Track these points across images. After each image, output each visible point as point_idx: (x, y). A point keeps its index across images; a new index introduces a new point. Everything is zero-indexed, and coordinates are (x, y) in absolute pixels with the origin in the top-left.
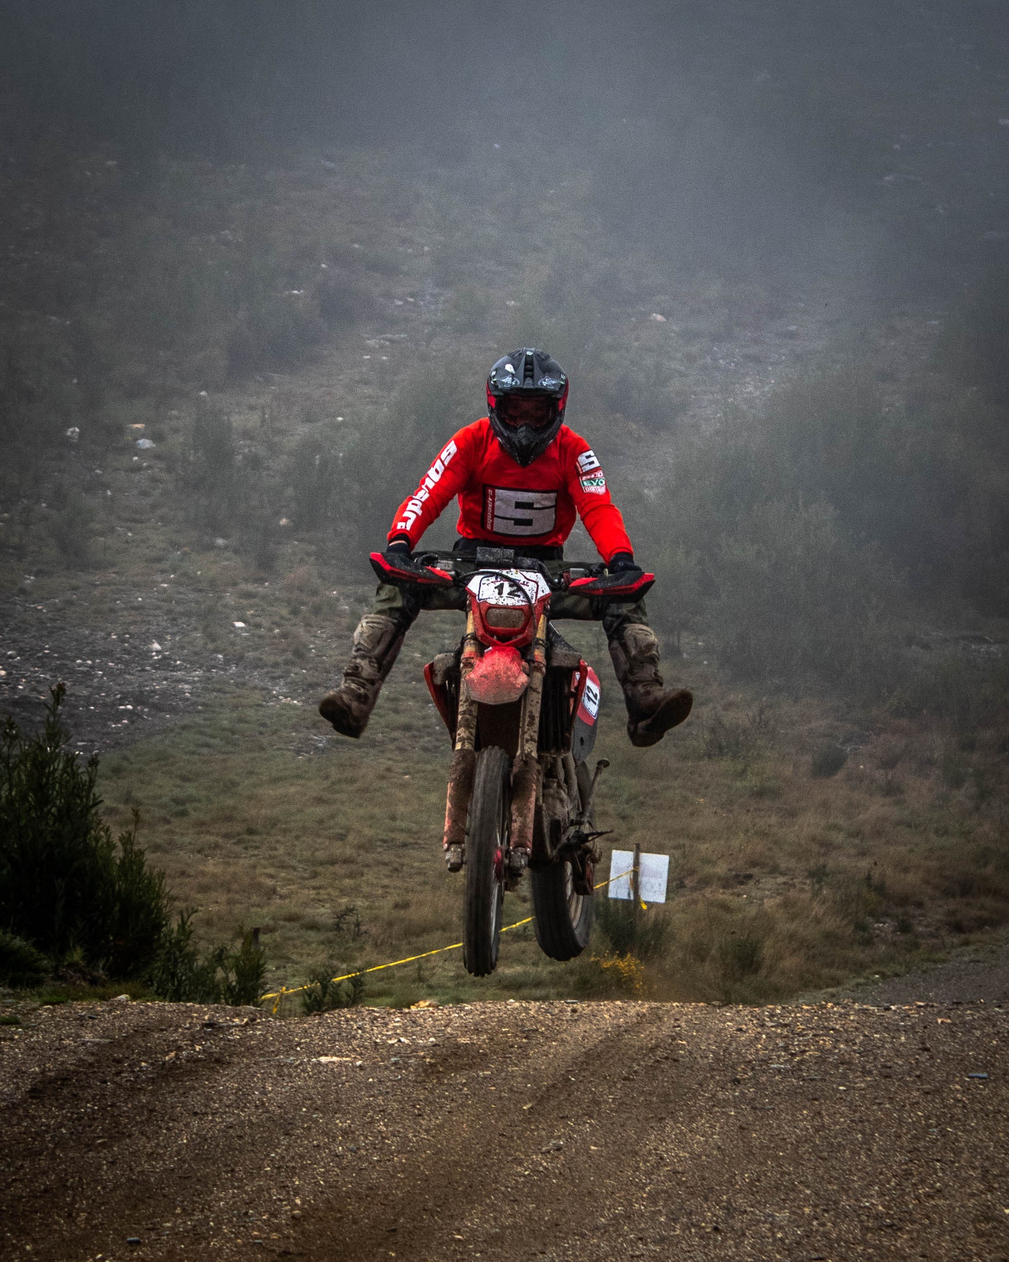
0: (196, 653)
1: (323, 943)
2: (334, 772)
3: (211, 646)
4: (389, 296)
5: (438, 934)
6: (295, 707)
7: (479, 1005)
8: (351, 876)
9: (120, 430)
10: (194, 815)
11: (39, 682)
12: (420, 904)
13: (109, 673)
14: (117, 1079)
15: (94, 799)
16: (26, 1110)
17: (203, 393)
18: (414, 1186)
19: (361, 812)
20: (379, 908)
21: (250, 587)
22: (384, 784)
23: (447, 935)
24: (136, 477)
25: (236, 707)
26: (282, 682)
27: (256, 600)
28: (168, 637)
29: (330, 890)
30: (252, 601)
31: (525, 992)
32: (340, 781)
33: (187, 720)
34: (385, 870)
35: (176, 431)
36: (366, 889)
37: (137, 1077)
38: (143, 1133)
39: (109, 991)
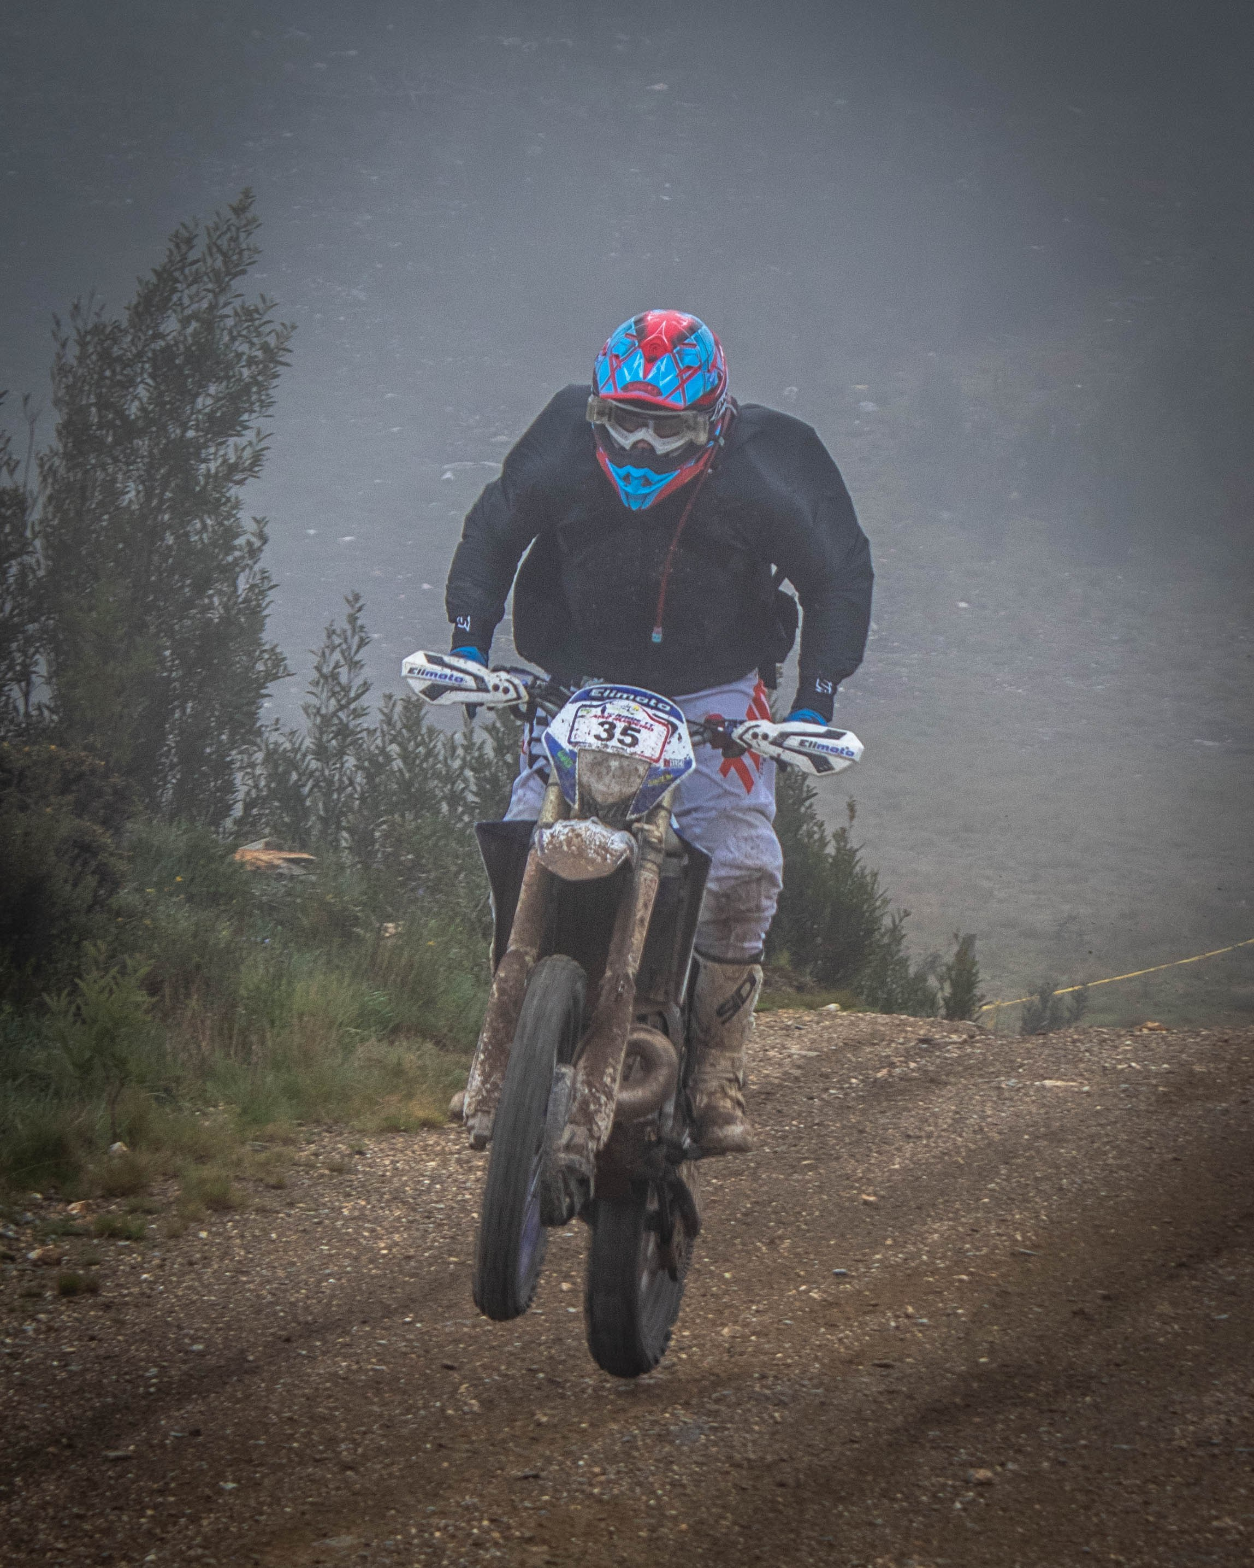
1: (1041, 952)
14: (825, 1096)
15: (808, 791)
20: (1104, 917)
29: (1051, 895)
37: (846, 1094)
38: (852, 1156)
39: (817, 999)
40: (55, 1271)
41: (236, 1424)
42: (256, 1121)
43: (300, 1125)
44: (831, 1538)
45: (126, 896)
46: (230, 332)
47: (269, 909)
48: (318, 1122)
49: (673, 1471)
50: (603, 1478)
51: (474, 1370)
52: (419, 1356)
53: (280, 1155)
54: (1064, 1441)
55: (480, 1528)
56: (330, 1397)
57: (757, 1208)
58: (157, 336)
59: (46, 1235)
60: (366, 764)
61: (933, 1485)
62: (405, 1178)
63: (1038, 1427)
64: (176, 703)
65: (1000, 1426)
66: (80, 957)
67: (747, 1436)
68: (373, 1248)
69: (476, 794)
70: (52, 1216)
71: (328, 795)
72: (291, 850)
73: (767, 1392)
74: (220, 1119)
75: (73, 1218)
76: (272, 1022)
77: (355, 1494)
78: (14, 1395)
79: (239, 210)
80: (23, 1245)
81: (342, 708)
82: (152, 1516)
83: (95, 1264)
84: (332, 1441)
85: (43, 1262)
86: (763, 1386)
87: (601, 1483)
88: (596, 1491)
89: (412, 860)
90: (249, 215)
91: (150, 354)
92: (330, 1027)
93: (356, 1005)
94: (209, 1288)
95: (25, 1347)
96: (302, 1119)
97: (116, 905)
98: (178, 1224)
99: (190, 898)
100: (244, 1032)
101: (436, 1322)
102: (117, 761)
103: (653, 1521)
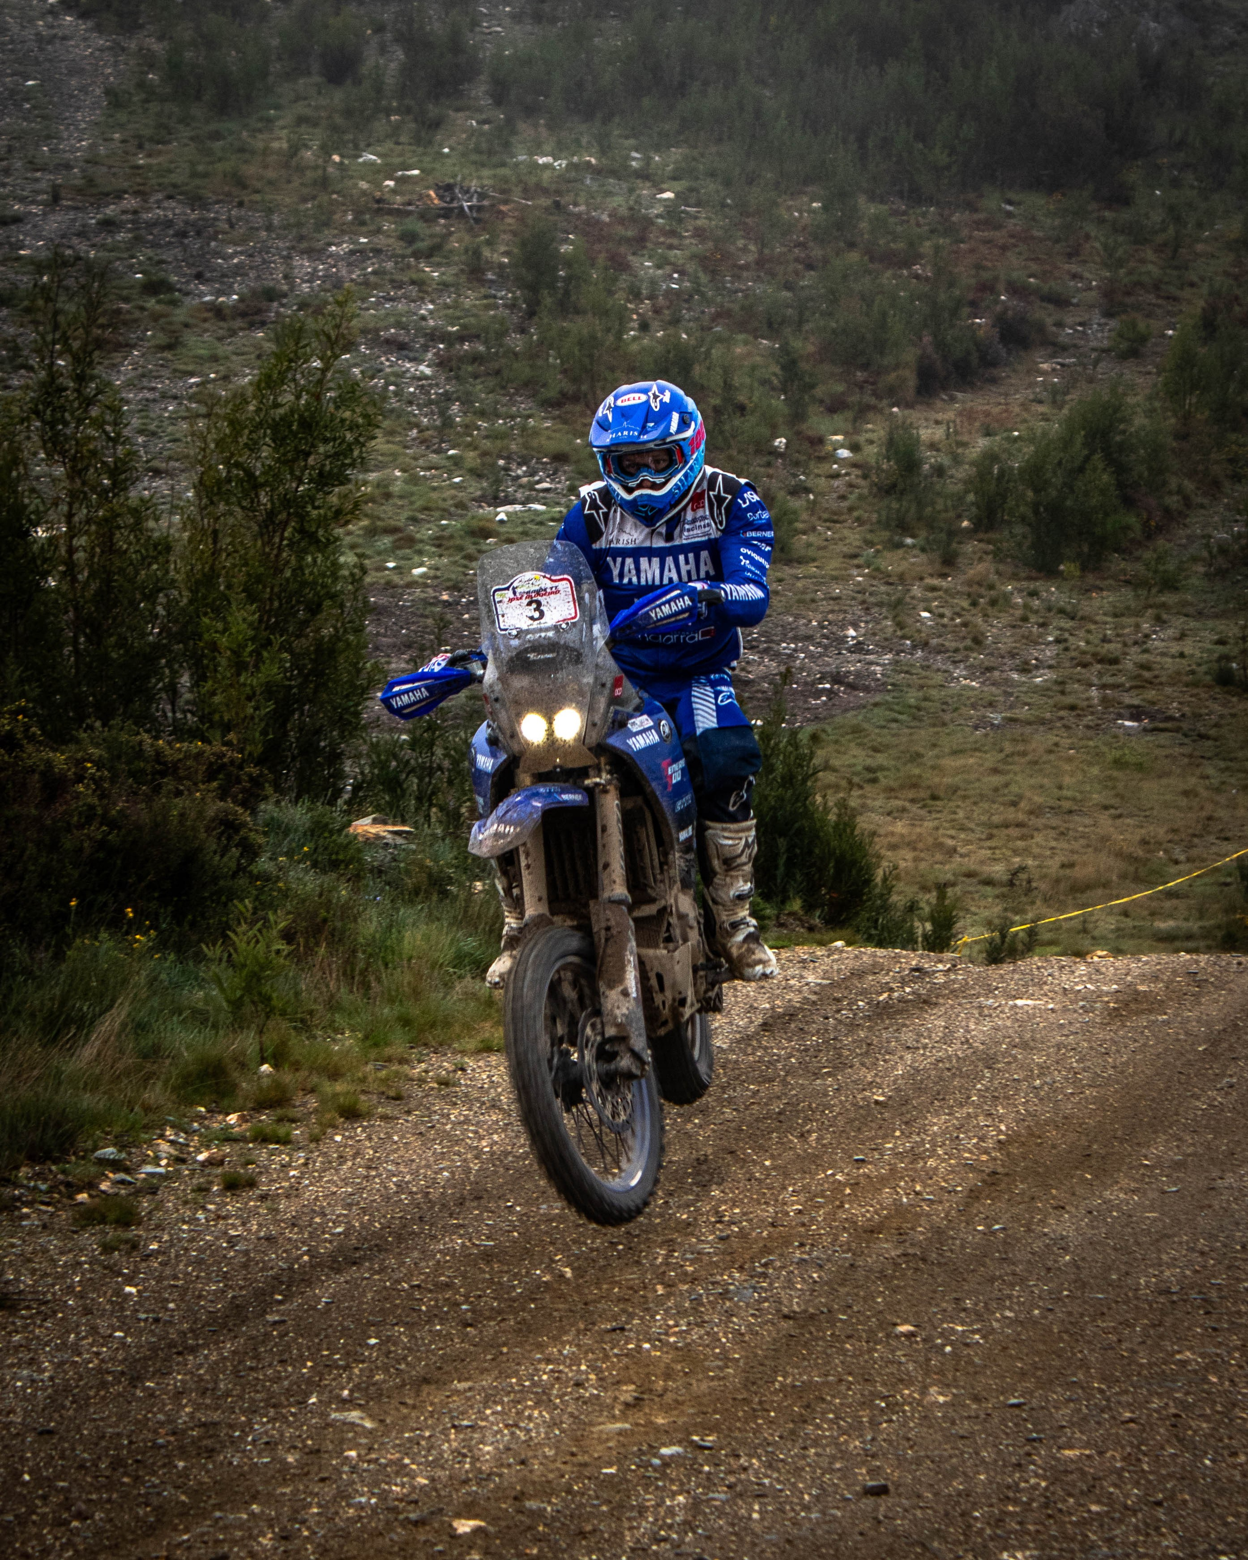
0: (886, 639)
1: (997, 897)
2: (1008, 748)
3: (899, 633)
4: (1060, 325)
5: (1100, 892)
6: (973, 689)
7: (1154, 957)
8: (1023, 838)
9: (821, 441)
10: (884, 782)
11: (748, 663)
12: (1084, 864)
13: (811, 656)
14: (838, 1016)
16: (759, 1042)
17: (895, 409)
18: (1104, 1117)
19: (1032, 781)
20: (1048, 867)
21: (936, 582)
22: (1052, 757)
23: (1108, 891)
24: (836, 483)
25: (922, 687)
26: (962, 666)
27: (940, 593)
28: (862, 625)
29: (1004, 851)
30: (935, 594)
31: (1178, 944)
32: (1013, 754)
33: (878, 698)
34: (1053, 834)
35: (871, 442)
36: (1036, 850)
37: (855, 1014)
38: (863, 1064)
39: (826, 938)
40: (219, 1170)
41: (374, 1291)
42: (376, 1045)
43: (412, 1048)
45: (263, 863)
46: (335, 402)
47: (379, 872)
48: (426, 1045)
49: (734, 1323)
50: (677, 1329)
51: (565, 1244)
52: (520, 1234)
53: (397, 1073)
54: (1050, 1293)
55: (579, 1371)
56: (448, 1268)
57: (788, 1108)
58: (277, 405)
59: (211, 1141)
62: (499, 1090)
64: (296, 706)
66: (227, 914)
67: (792, 1293)
68: (476, 1147)
70: (215, 1125)
71: (421, 779)
72: (394, 824)
73: (806, 1257)
74: (347, 1043)
75: (232, 1127)
76: (386, 965)
78: (193, 1271)
79: (342, 304)
80: (192, 1149)
82: (311, 1367)
83: (252, 1164)
85: (210, 1162)
86: (802, 1253)
87: (676, 1333)
88: (672, 1339)
91: (271, 422)
92: (433, 967)
93: (453, 950)
94: (345, 1182)
95: (199, 1233)
96: (414, 1043)
97: (255, 871)
98: (317, 1130)
99: (315, 865)
100: (364, 972)
101: (532, 1205)
102: (250, 754)
103: (720, 1363)
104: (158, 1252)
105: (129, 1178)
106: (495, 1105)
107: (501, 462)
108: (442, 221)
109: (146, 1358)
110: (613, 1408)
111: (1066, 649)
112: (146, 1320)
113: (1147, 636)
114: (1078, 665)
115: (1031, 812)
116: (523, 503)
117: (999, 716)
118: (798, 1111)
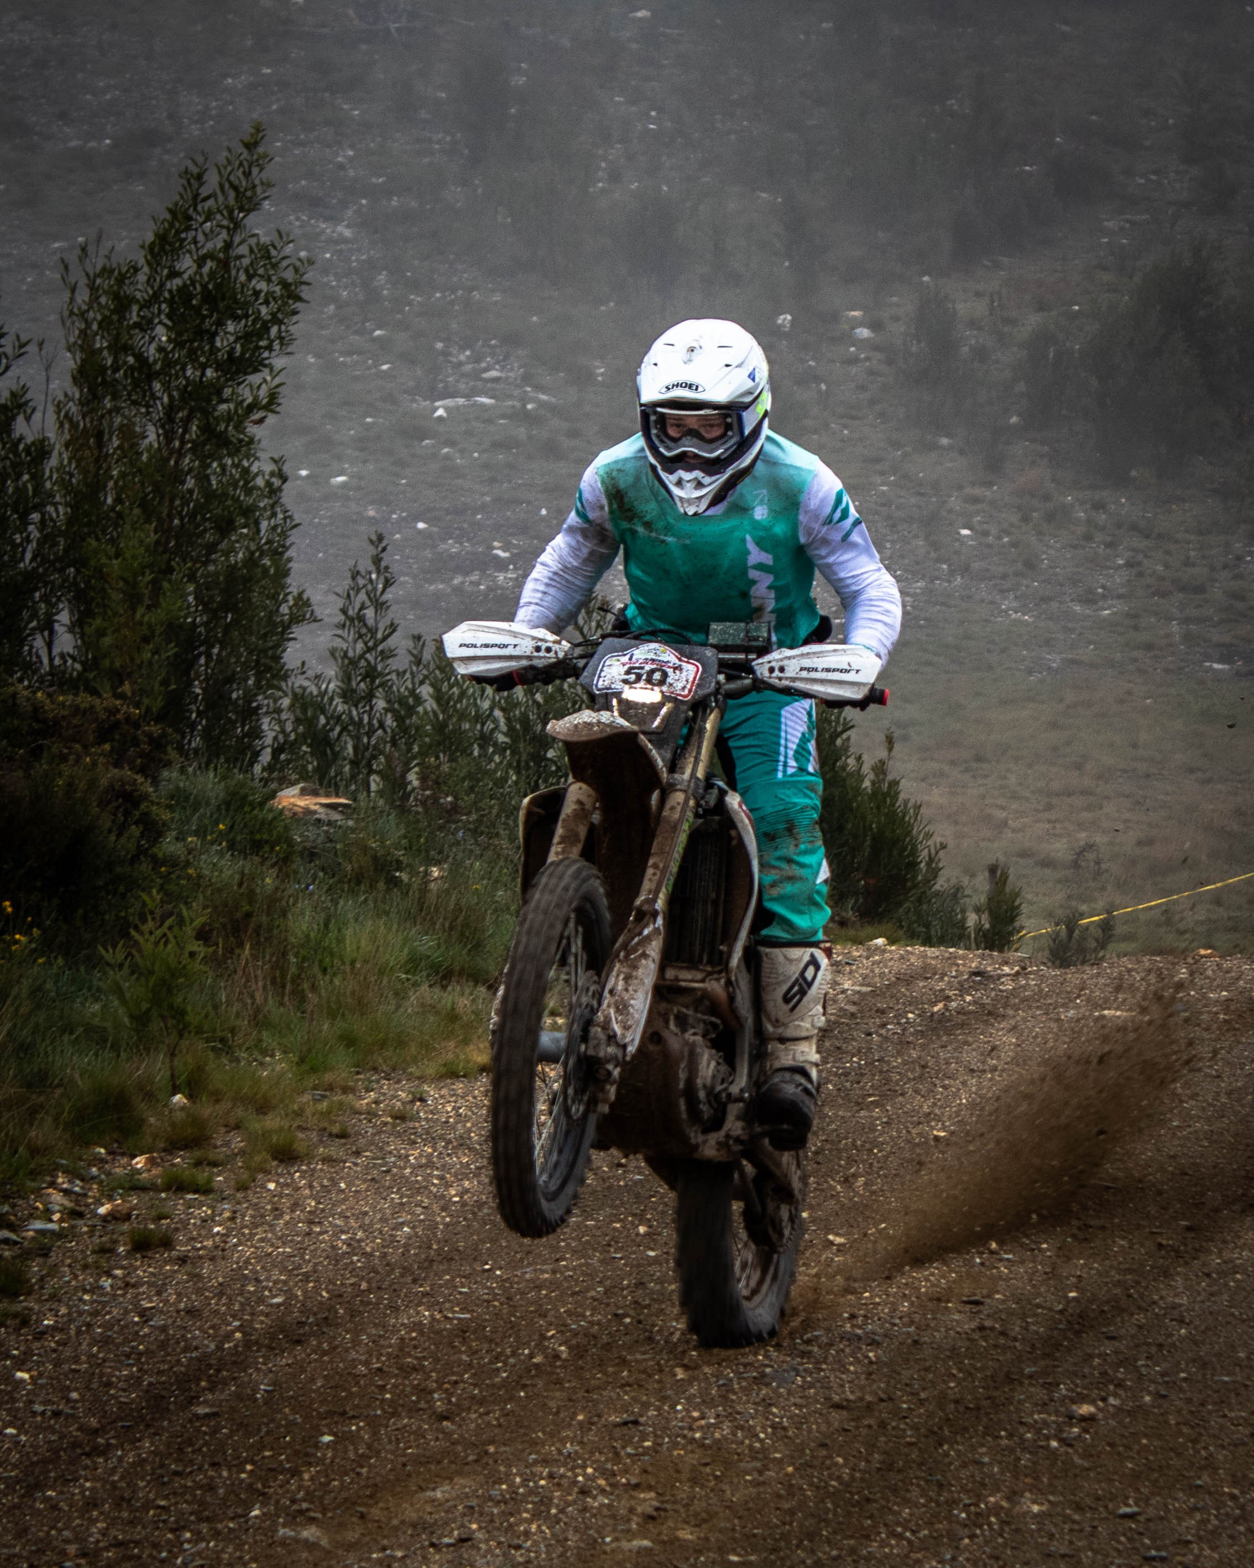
0: (917, 563)
1: (1059, 882)
4: (1129, 173)
6: (1026, 624)
8: (1089, 808)
9: (835, 317)
14: (883, 1032)
15: (844, 724)
17: (926, 278)
21: (977, 491)
24: (854, 370)
28: (888, 545)
29: (1066, 824)
30: (979, 506)
37: (904, 1030)
38: (917, 1091)
39: (862, 934)
40: (126, 1227)
41: (325, 1377)
42: (313, 1070)
43: (358, 1073)
44: (939, 1477)
45: (169, 846)
46: (247, 271)
47: (311, 855)
48: (375, 1069)
49: (774, 1415)
50: (703, 1422)
51: (559, 1317)
52: (502, 1304)
53: (341, 1103)
54: (1163, 1374)
55: (584, 1475)
56: (415, 1347)
57: (828, 1146)
58: (174, 274)
59: (113, 1189)
60: (396, 706)
61: (1036, 1422)
62: (469, 1125)
63: (1136, 1360)
64: (202, 649)
65: (1097, 1361)
66: (127, 908)
67: (844, 1376)
68: (443, 1196)
69: (506, 734)
70: (118, 1170)
71: (357, 738)
72: (327, 795)
73: (859, 1332)
74: (278, 1068)
75: (139, 1172)
76: (324, 971)
77: (453, 1444)
78: (99, 1352)
79: (250, 146)
80: (90, 1201)
81: (369, 650)
82: (251, 1471)
83: (166, 1218)
84: (423, 1392)
85: (113, 1217)
86: (853, 1326)
87: (702, 1427)
88: (698, 1435)
89: (451, 803)
90: (261, 150)
91: (167, 295)
92: (381, 972)
93: (406, 951)
94: (283, 1240)
95: (104, 1304)
96: (360, 1067)
97: (160, 855)
98: (245, 1176)
99: (231, 846)
100: (296, 980)
101: (515, 1268)
102: (148, 709)
103: (759, 1465)
104: (54, 1329)
105: (13, 1237)
106: (463, 1144)
107: (439, 345)
108: (364, 47)
109: (45, 1461)
110: (629, 1520)
111: (1140, 575)
112: (43, 1413)
113: (1239, 558)
114: (1154, 594)
115: (1099, 777)
116: (467, 396)
117: (1058, 658)
118: (839, 1151)
